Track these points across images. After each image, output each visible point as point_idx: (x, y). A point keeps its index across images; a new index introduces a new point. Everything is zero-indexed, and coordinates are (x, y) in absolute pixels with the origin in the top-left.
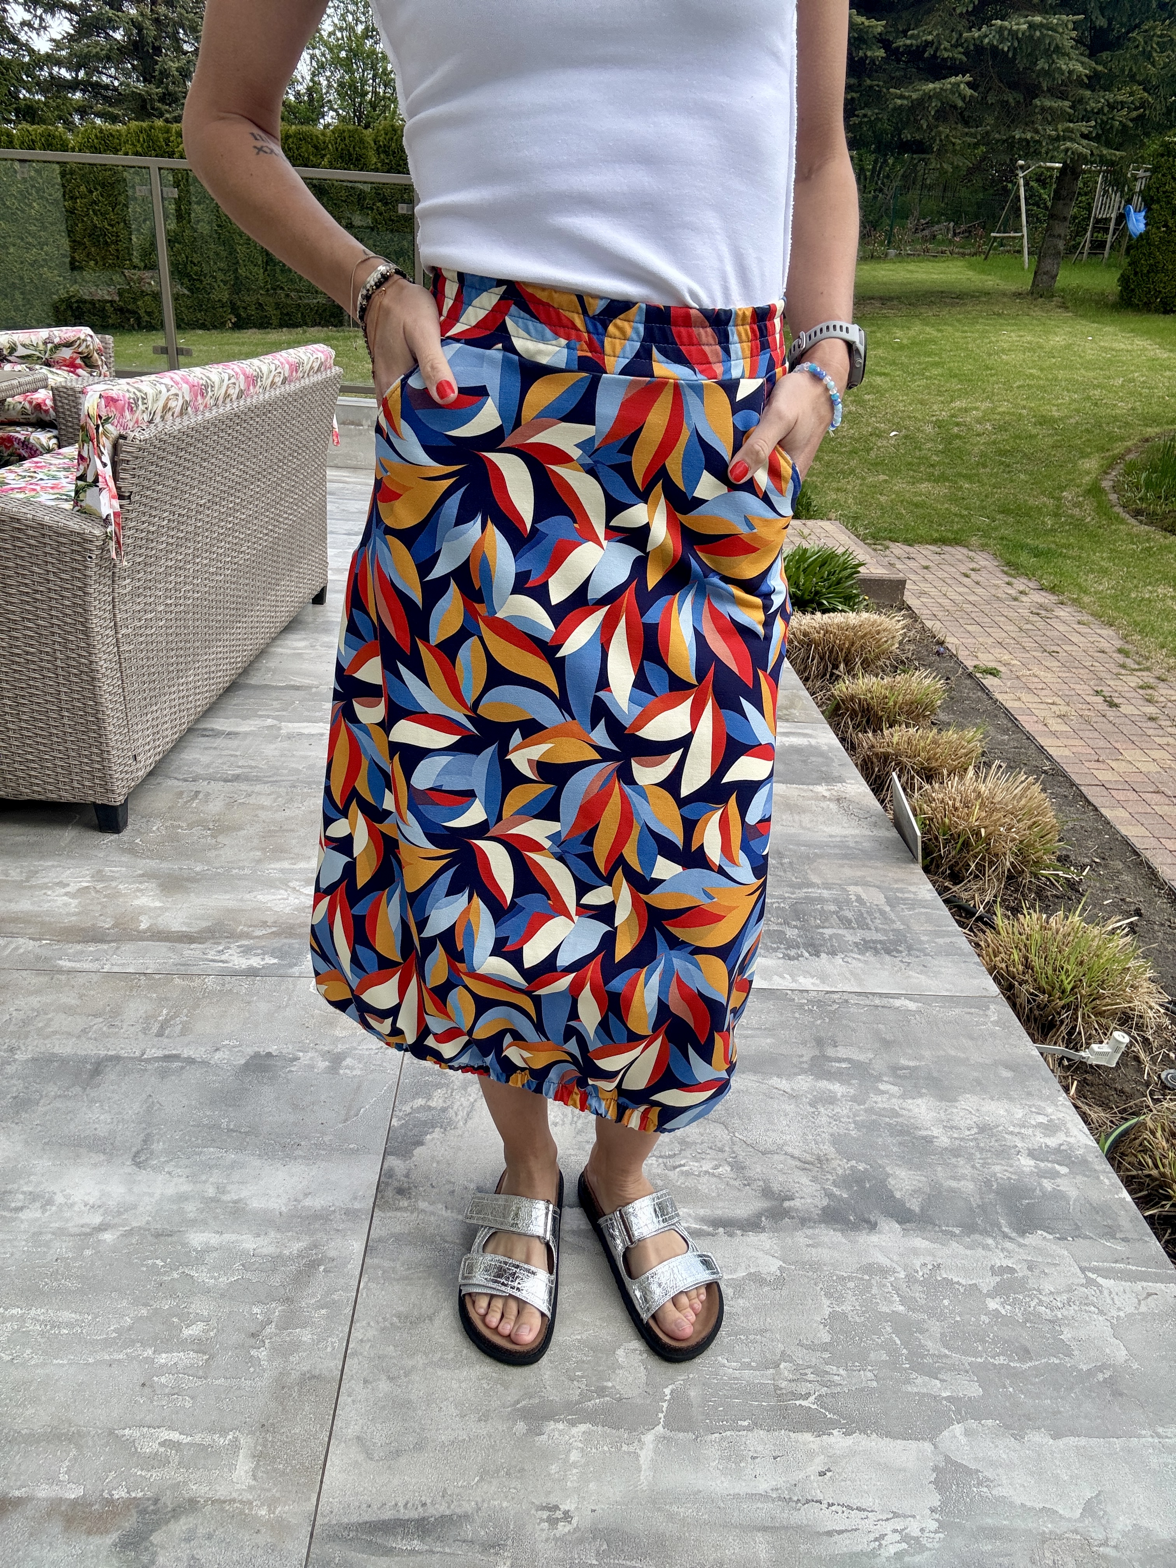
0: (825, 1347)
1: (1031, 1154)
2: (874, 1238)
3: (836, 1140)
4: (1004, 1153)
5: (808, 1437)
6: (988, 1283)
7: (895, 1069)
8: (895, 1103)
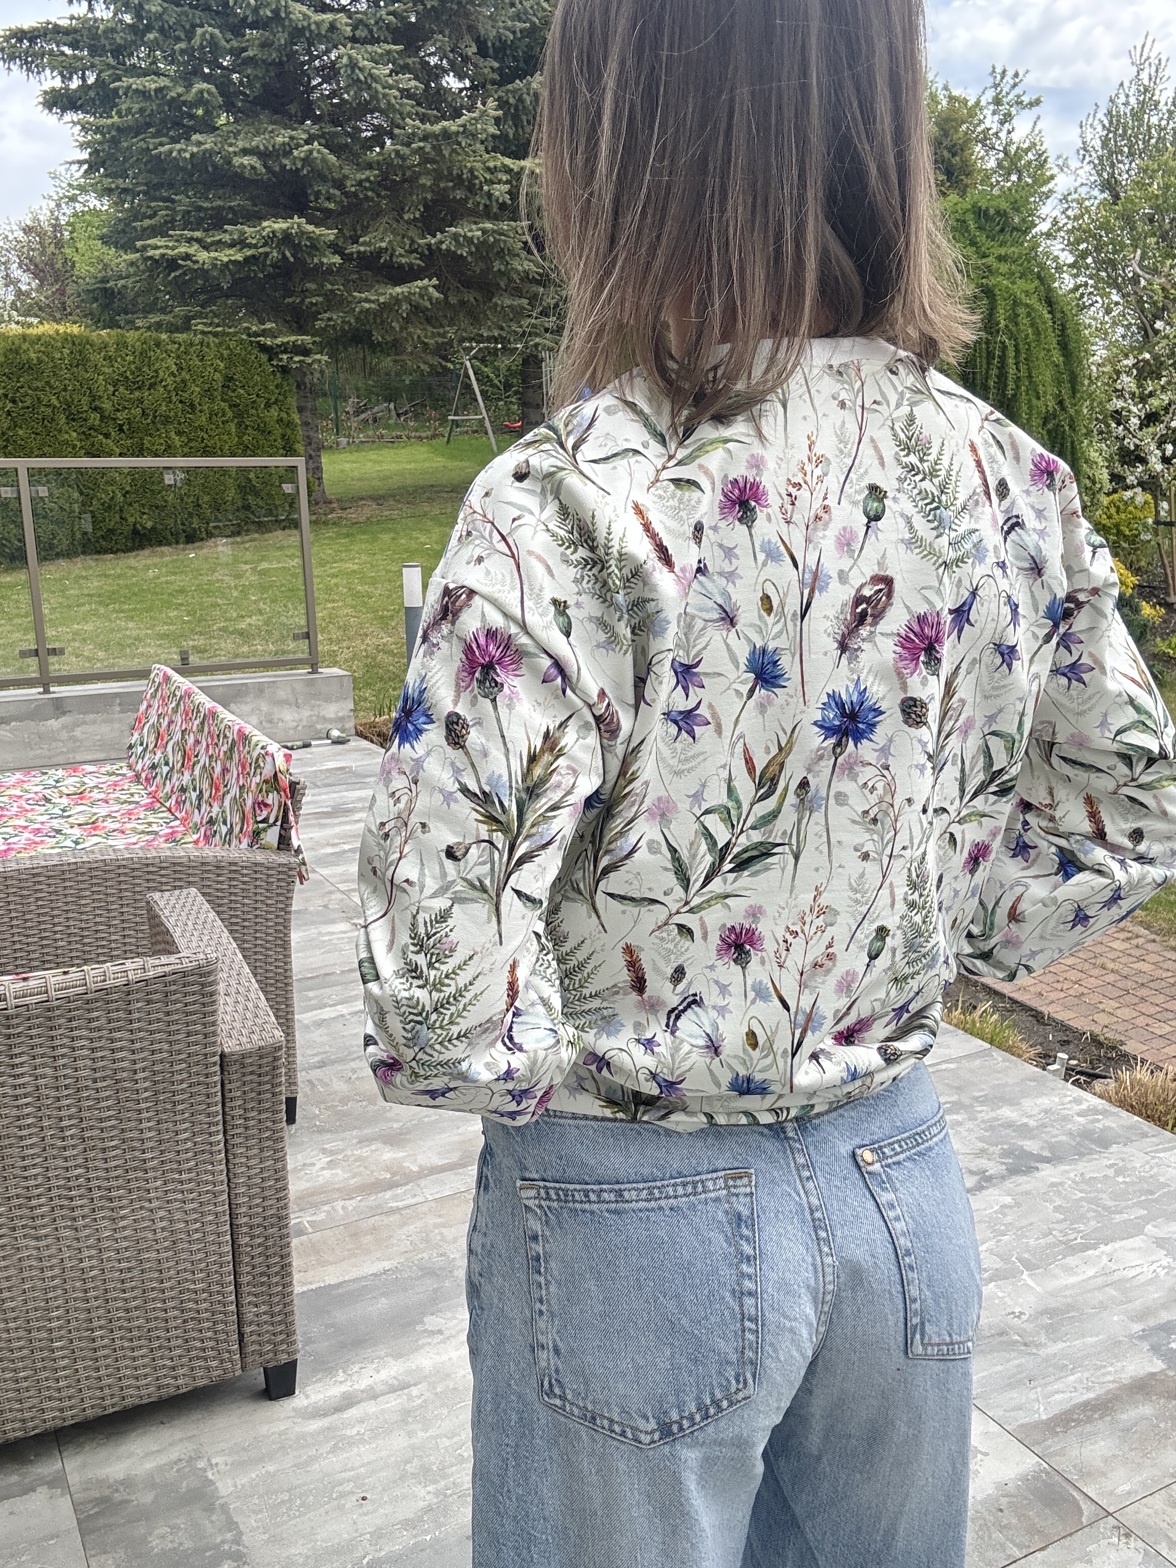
0: (1065, 1220)
1: (1079, 1115)
2: (1043, 1173)
3: (981, 1139)
4: (1066, 1119)
5: (1090, 1252)
6: (1111, 1172)
7: (976, 1099)
8: (993, 1114)
